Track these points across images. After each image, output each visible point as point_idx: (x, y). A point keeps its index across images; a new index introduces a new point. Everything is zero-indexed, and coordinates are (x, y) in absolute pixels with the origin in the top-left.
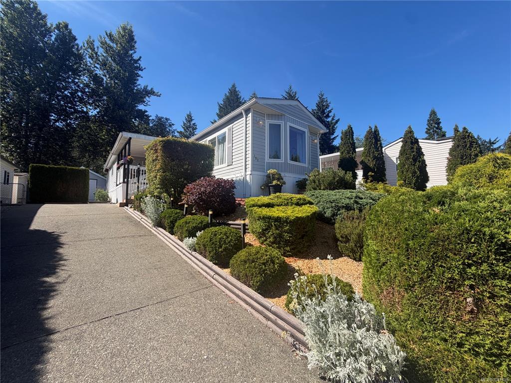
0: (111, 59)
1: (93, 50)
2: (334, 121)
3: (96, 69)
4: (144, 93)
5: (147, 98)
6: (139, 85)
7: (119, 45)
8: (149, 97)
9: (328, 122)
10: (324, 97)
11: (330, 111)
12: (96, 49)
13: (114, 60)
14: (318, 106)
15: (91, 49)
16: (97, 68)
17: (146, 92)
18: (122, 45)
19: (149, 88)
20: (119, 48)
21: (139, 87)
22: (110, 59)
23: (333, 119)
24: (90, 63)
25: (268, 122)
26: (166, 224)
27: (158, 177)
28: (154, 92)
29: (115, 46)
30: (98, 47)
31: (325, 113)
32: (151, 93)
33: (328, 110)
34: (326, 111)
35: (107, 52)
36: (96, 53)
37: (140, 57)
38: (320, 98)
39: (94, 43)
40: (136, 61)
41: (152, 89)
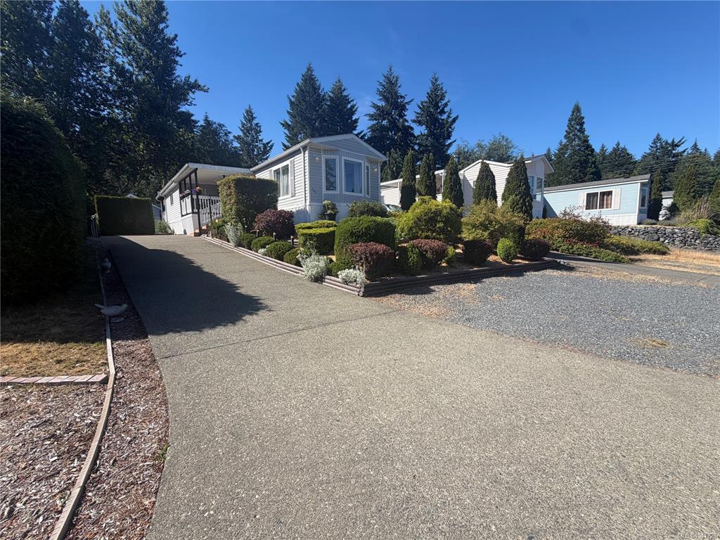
0: (136, 37)
1: (110, 26)
2: (450, 120)
3: (117, 54)
4: (186, 87)
5: (191, 94)
6: (179, 76)
7: (145, 19)
8: (193, 93)
9: (443, 120)
10: (438, 83)
11: (446, 105)
12: (114, 26)
13: (140, 40)
14: (429, 96)
15: (107, 25)
16: (119, 54)
17: (189, 85)
18: (148, 18)
19: (192, 80)
20: (145, 23)
21: (178, 79)
22: (133, 37)
23: (449, 117)
24: (109, 46)
25: (324, 157)
26: (245, 244)
27: (233, 209)
28: (199, 86)
29: (139, 19)
30: (116, 23)
31: (439, 107)
32: (195, 86)
33: (443, 102)
34: (440, 104)
35: (128, 27)
36: (114, 31)
37: (176, 36)
38: (433, 84)
39: (110, 16)
40: (171, 41)
41: (196, 81)
